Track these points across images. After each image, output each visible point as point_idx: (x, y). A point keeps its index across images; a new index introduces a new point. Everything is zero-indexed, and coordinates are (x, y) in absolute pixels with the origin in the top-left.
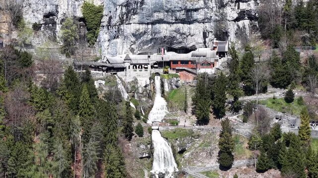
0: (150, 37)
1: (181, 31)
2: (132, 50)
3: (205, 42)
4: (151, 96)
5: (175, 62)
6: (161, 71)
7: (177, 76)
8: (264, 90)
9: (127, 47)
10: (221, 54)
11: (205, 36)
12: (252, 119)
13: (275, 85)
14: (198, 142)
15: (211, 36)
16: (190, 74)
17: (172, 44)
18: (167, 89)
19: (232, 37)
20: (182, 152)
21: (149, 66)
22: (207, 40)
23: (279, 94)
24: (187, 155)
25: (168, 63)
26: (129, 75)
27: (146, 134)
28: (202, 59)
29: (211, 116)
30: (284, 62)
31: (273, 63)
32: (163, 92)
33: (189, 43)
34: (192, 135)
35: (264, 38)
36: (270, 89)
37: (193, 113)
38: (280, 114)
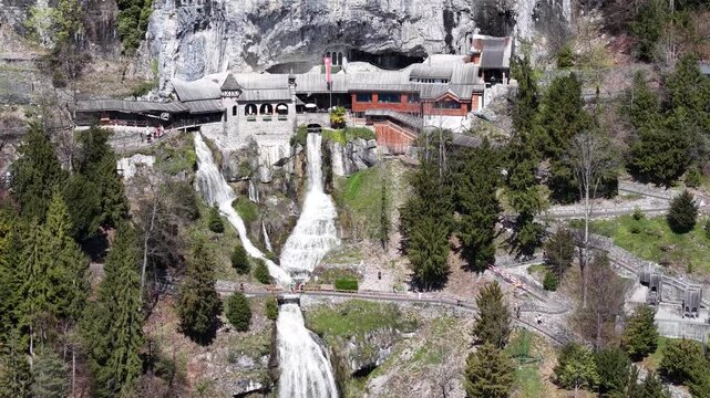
0: (298, 23)
1: (384, 8)
2: (251, 60)
3: (449, 39)
4: (293, 191)
5: (365, 96)
6: (324, 119)
7: (367, 135)
8: (609, 189)
9: (234, 50)
10: (492, 75)
11: (449, 23)
12: (570, 280)
13: (639, 175)
14: (413, 344)
15: (465, 22)
16: (404, 130)
17: (359, 41)
18: (339, 168)
19: (524, 25)
20: (364, 373)
21: (292, 107)
22: (455, 32)
23: (654, 202)
24: (377, 382)
25: (345, 99)
26: (233, 134)
27: (259, 322)
28: (437, 90)
29: (455, 261)
30: (668, 107)
31: (636, 108)
32: (328, 178)
33: (407, 41)
34: (394, 322)
35: (611, 29)
36: (626, 185)
37: (404, 251)
38: (652, 269)
